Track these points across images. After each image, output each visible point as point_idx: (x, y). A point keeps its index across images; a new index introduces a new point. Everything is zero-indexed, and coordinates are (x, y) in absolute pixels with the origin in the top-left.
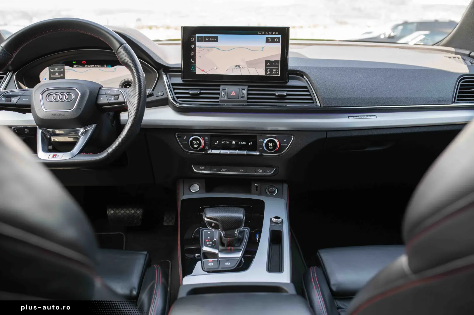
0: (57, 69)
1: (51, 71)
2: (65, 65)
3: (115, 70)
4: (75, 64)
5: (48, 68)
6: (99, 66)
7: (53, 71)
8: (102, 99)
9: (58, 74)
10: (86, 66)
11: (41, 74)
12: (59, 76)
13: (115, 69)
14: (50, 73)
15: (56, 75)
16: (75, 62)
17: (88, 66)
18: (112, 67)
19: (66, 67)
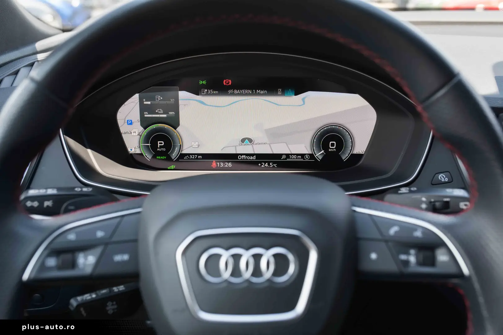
0: (159, 99)
1: (145, 103)
2: (181, 90)
3: (304, 102)
4: (204, 87)
5: (137, 95)
6: (262, 92)
7: (149, 103)
8: (374, 256)
9: (162, 112)
10: (230, 91)
11: (121, 110)
12: (165, 116)
13: (303, 100)
14: (143, 109)
15: (157, 113)
16: (204, 82)
17: (236, 92)
18: (296, 94)
19: (183, 95)
